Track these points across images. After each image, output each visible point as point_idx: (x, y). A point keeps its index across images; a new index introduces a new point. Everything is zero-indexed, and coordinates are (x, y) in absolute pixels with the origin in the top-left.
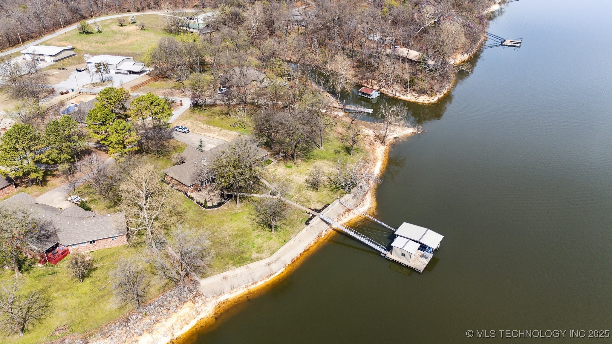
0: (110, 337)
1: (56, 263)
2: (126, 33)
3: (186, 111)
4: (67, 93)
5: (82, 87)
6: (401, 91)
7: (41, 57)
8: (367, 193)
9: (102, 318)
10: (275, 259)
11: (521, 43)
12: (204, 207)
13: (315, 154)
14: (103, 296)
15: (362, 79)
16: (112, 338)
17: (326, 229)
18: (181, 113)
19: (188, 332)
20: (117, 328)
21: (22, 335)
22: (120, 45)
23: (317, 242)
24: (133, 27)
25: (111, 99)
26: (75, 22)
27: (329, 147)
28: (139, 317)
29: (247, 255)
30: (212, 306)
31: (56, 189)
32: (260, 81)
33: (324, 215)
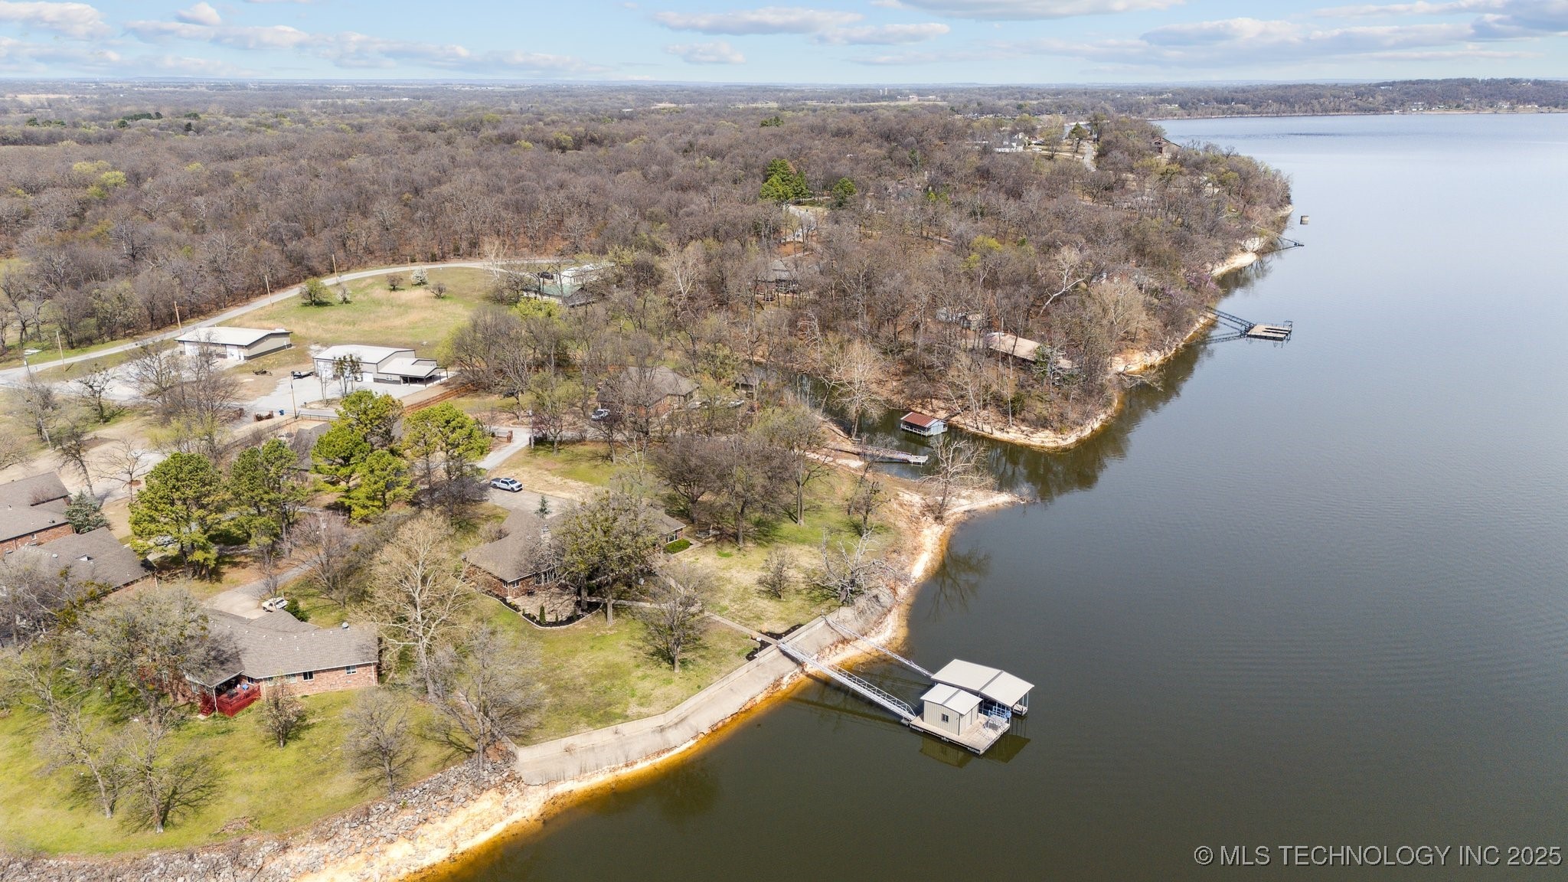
0: (332, 841)
1: (233, 712)
2: (403, 305)
3: (520, 451)
4: (270, 417)
5: (302, 406)
6: (996, 422)
7: (220, 350)
8: (890, 611)
9: (318, 809)
10: (676, 720)
11: (1290, 332)
12: (539, 623)
13: (785, 534)
14: (322, 773)
15: (912, 397)
16: (335, 842)
17: (790, 674)
18: (507, 456)
19: (486, 843)
20: (347, 825)
21: (162, 831)
22: (387, 328)
23: (770, 697)
24: (419, 293)
25: (365, 413)
26: (294, 283)
27: (817, 521)
28: (392, 809)
29: (617, 710)
30: (540, 800)
31: (238, 589)
32: (685, 397)
33: (788, 644)
